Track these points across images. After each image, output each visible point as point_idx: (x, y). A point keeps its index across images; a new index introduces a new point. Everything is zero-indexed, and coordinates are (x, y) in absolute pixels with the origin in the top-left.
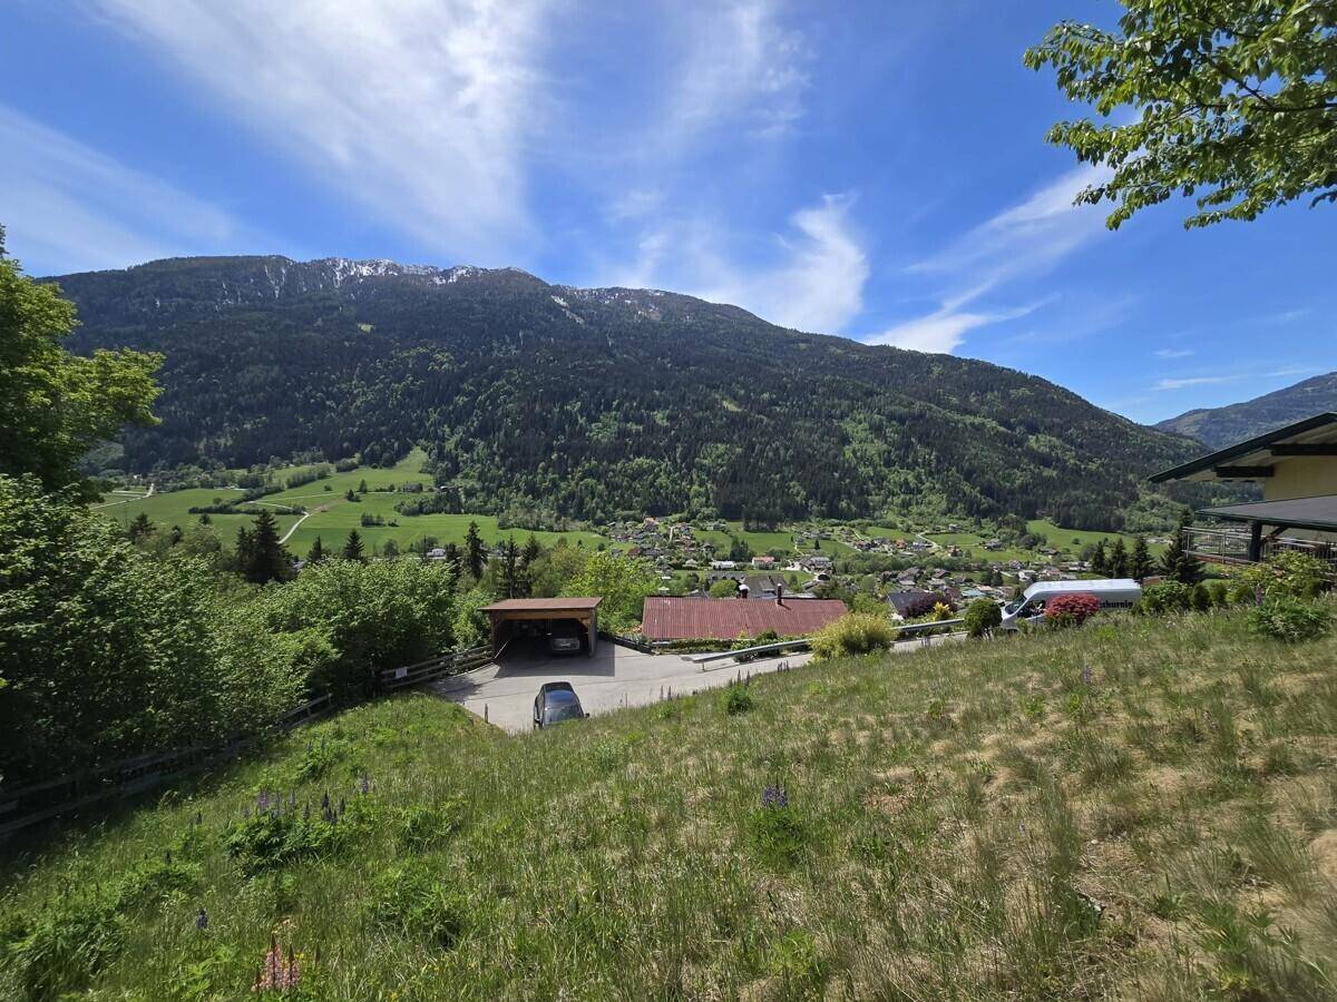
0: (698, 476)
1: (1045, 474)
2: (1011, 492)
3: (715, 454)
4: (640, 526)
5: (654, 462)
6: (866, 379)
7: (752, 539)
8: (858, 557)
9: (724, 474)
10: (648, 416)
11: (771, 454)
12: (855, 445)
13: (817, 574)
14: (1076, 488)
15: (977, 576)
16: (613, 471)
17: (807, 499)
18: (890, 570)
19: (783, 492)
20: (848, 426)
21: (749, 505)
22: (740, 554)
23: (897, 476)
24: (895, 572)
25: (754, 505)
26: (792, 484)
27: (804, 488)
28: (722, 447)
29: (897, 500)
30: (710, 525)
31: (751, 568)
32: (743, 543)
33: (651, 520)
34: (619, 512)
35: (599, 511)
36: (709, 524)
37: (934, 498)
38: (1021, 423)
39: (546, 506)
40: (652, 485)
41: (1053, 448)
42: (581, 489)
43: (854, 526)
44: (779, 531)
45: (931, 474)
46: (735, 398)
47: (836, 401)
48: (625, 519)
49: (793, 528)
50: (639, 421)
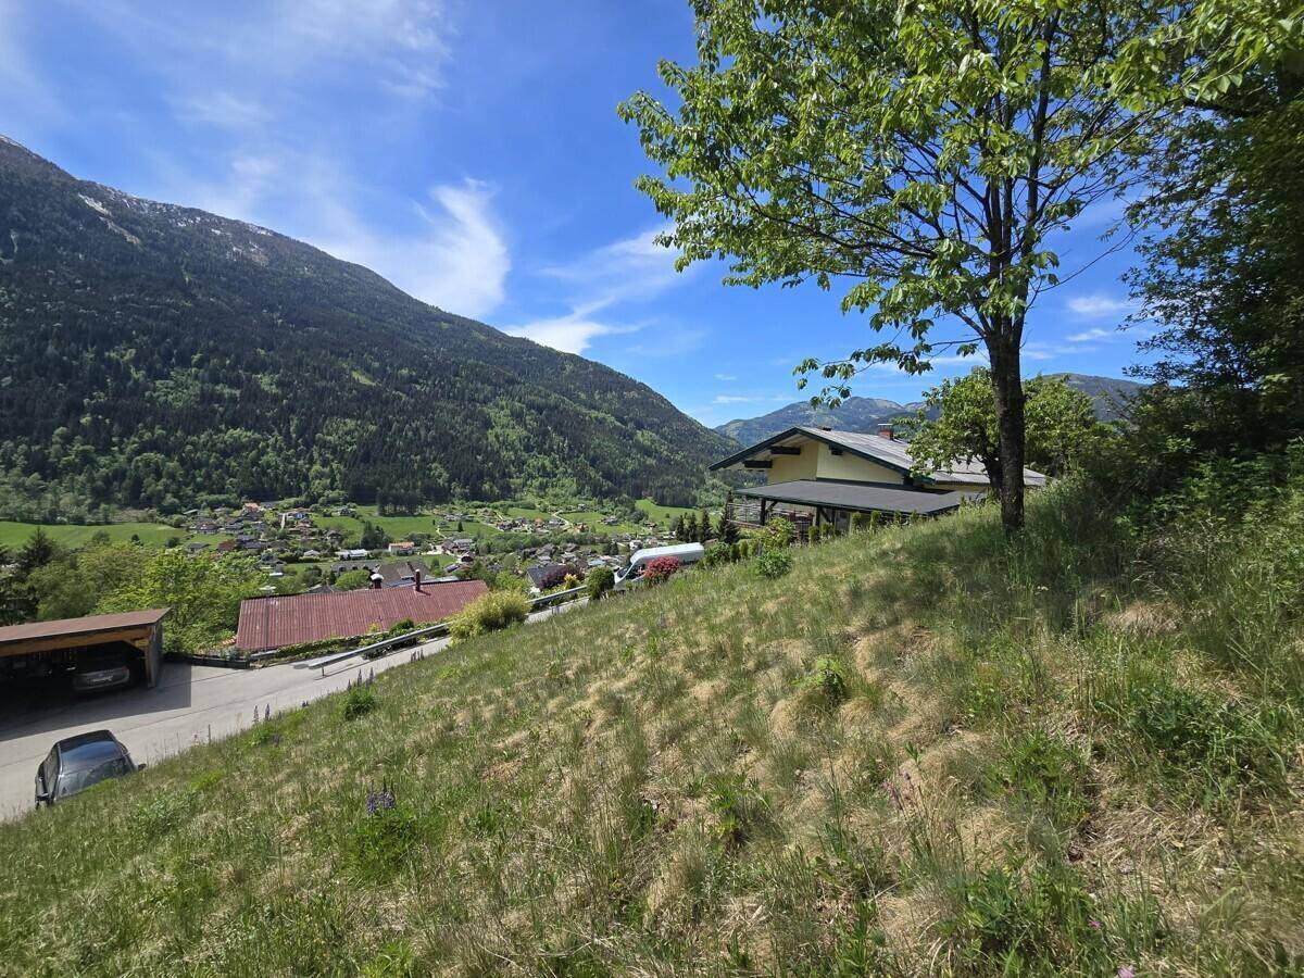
0: (320, 455)
1: (648, 462)
2: (625, 477)
3: (341, 430)
4: (237, 513)
5: (257, 436)
6: (508, 367)
7: (389, 523)
8: (500, 537)
9: (354, 453)
10: (249, 379)
11: (410, 434)
12: (498, 430)
13: (461, 556)
14: (668, 475)
15: (600, 548)
16: (193, 444)
17: (449, 482)
18: (529, 547)
19: (424, 474)
20: (491, 411)
21: (386, 487)
22: (374, 541)
23: (536, 461)
24: (534, 549)
25: (391, 488)
26: (434, 466)
27: (447, 469)
28: (351, 423)
29: (536, 483)
30: (336, 511)
31: (388, 555)
32: (378, 529)
33: (254, 505)
34: (203, 496)
35: (169, 496)
36: (335, 508)
37: (566, 481)
38: (631, 420)
39: (70, 489)
40: (255, 463)
41: (653, 442)
42: (137, 468)
43: (496, 508)
44: (420, 515)
45: (564, 460)
46: (367, 370)
47: (479, 385)
48: (213, 506)
49: (435, 511)
50: (235, 383)
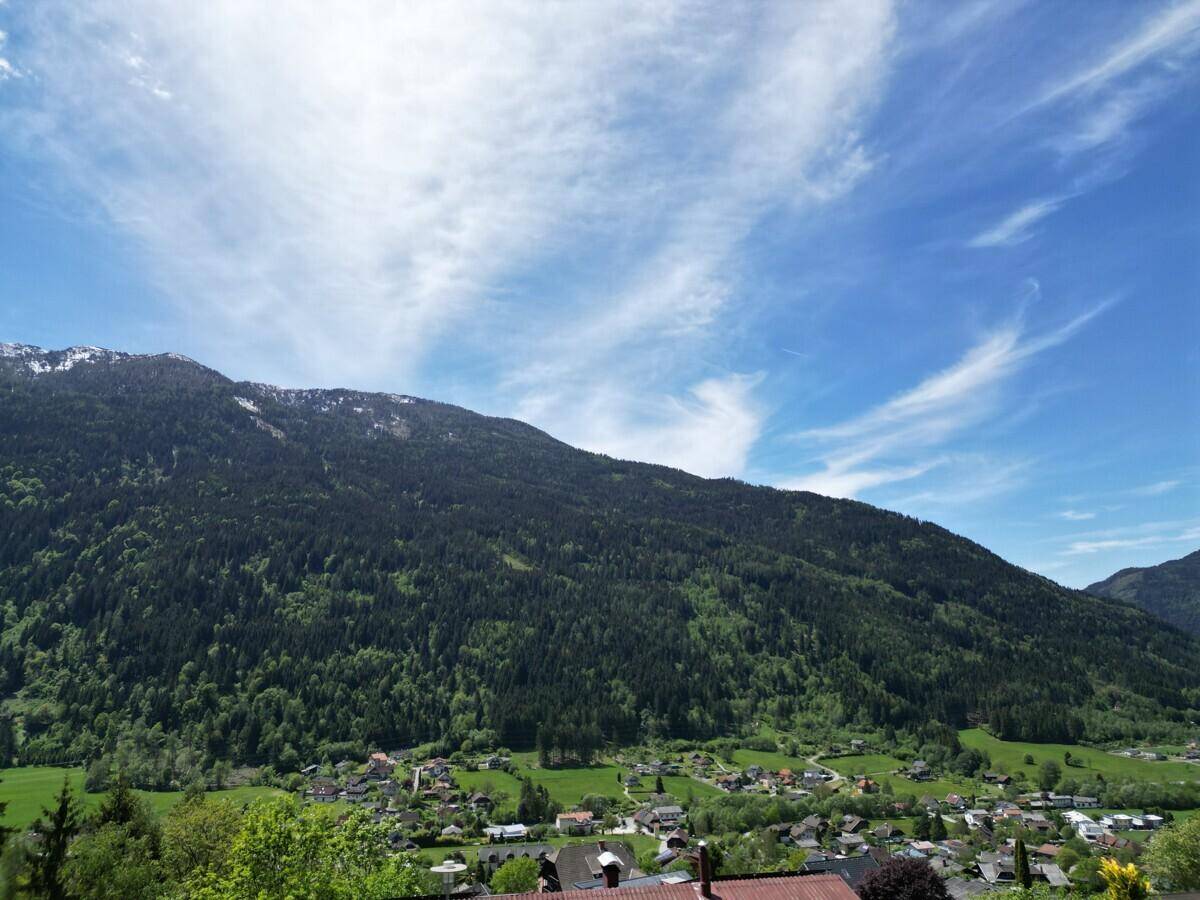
0: (465, 676)
1: (967, 659)
2: (928, 687)
3: (488, 641)
4: (362, 769)
5: (390, 655)
6: (709, 524)
7: (556, 780)
8: (726, 802)
9: (506, 670)
10: (385, 580)
11: (579, 635)
12: (703, 619)
13: (665, 838)
14: (1011, 680)
15: (907, 824)
16: (319, 672)
17: (638, 708)
18: (777, 823)
19: (601, 697)
20: (690, 591)
21: (549, 722)
22: (536, 811)
23: (768, 666)
24: (785, 826)
25: (556, 721)
26: (614, 683)
27: (633, 689)
28: (502, 627)
29: (773, 705)
30: (484, 761)
31: (555, 834)
32: (540, 789)
33: (382, 756)
34: (326, 746)
35: (287, 746)
36: (483, 758)
37: (824, 700)
38: (922, 586)
39: (187, 743)
40: (386, 695)
41: (969, 621)
42: (257, 710)
43: (712, 750)
44: (599, 766)
45: (813, 662)
46: (522, 550)
47: (670, 554)
48: (335, 759)
49: (620, 758)
50: (368, 588)
